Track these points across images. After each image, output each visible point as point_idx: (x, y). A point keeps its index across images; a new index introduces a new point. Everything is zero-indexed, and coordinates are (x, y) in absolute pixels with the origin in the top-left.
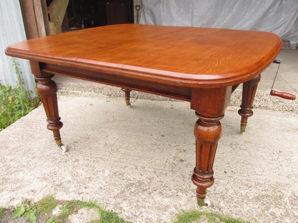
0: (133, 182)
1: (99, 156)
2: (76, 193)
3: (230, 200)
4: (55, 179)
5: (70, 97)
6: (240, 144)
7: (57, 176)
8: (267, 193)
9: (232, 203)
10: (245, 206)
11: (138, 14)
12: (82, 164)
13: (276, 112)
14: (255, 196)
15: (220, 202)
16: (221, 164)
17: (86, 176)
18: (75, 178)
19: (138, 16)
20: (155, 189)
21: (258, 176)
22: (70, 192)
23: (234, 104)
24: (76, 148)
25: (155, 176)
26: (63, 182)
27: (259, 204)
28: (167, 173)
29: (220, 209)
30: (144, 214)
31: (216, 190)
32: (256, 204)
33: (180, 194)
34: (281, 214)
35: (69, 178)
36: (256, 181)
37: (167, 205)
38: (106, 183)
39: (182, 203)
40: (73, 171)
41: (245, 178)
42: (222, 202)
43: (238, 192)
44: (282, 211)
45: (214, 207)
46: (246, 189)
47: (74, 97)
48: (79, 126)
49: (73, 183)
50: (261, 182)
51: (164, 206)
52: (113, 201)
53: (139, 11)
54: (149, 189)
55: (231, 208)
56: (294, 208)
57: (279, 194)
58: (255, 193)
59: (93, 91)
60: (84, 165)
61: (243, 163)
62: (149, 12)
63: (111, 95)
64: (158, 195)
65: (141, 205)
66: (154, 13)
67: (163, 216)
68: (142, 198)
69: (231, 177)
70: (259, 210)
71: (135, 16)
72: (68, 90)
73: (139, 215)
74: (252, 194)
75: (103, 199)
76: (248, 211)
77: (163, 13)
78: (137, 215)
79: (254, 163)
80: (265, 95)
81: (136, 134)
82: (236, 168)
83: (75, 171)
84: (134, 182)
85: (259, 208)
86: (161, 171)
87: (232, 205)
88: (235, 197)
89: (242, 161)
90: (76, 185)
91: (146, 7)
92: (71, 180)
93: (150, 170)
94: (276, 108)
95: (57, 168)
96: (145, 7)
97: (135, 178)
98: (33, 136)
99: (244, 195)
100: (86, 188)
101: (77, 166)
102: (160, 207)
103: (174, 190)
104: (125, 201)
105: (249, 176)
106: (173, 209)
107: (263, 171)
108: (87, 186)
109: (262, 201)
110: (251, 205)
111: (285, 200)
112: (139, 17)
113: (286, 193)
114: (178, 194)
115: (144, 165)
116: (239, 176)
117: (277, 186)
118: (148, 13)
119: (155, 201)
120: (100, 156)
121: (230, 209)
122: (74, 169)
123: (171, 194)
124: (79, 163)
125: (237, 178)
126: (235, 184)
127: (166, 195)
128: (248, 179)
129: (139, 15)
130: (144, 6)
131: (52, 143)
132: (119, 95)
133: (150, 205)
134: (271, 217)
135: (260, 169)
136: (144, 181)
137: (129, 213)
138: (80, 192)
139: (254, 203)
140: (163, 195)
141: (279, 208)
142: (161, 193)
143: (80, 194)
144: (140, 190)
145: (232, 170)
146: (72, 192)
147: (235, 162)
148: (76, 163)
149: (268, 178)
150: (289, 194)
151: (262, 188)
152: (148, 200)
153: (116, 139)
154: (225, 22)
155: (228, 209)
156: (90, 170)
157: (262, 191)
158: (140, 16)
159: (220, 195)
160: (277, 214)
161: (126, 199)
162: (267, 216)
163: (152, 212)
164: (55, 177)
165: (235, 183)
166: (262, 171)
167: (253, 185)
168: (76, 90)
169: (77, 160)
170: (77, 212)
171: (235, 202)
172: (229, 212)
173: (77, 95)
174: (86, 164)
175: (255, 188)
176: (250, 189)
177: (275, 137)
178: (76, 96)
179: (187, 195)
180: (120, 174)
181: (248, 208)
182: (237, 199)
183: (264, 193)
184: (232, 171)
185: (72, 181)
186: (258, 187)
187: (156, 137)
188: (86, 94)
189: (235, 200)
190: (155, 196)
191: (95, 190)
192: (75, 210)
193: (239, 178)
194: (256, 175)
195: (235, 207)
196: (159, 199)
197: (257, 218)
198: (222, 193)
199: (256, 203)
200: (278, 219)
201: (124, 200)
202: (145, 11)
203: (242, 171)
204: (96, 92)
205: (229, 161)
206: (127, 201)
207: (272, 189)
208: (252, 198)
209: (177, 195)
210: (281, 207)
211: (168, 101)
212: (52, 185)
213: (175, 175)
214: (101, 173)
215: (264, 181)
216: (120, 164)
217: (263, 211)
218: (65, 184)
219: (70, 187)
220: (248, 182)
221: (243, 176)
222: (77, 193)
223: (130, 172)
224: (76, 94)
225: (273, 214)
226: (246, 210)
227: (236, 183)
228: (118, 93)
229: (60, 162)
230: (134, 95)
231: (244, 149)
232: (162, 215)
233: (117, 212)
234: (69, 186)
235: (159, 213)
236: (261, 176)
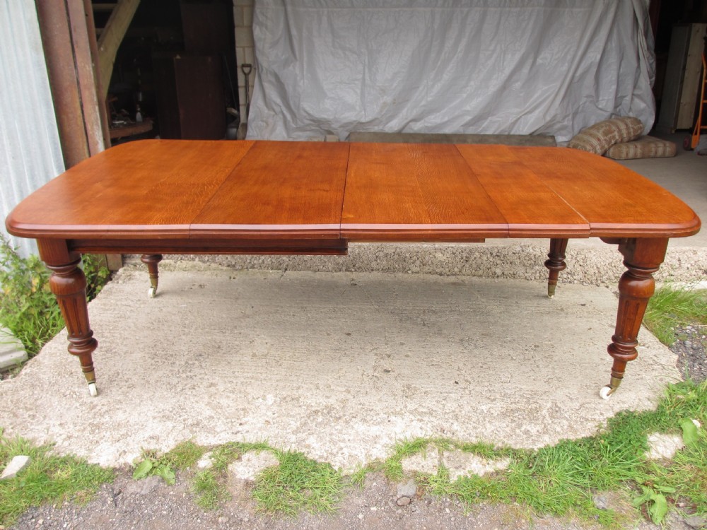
0: (316, 408)
2: (228, 433)
4: (186, 417)
6: (475, 339)
7: (186, 412)
8: (519, 406)
9: (470, 424)
10: (488, 425)
11: (247, 82)
12: (222, 390)
13: (530, 282)
14: (502, 411)
15: (452, 424)
16: (449, 371)
17: (237, 408)
18: (220, 411)
19: (247, 87)
21: (504, 384)
22: (218, 433)
23: (460, 271)
24: (203, 365)
26: (201, 420)
27: (508, 421)
29: (453, 434)
32: (504, 422)
33: (393, 418)
34: (538, 431)
35: (208, 412)
36: (502, 391)
38: (274, 414)
40: (211, 401)
41: (486, 389)
42: (456, 424)
43: (477, 409)
44: (539, 428)
45: (445, 432)
46: (489, 403)
48: (194, 327)
49: (219, 419)
50: (508, 391)
53: (250, 76)
54: (344, 415)
56: (555, 422)
57: (534, 405)
58: (502, 407)
60: (227, 390)
61: (482, 367)
62: (273, 79)
64: (360, 423)
66: (283, 81)
70: (507, 429)
71: (242, 87)
74: (497, 409)
76: (493, 431)
77: (302, 81)
79: (497, 366)
80: (510, 253)
82: (472, 376)
83: (214, 402)
84: (318, 409)
85: (507, 426)
86: (357, 389)
87: (470, 426)
88: (474, 415)
89: (480, 364)
90: (225, 421)
91: (264, 69)
92: (213, 415)
93: (340, 389)
94: (529, 274)
95: (182, 399)
96: (262, 69)
97: (318, 402)
99: (485, 411)
100: (242, 424)
101: (216, 394)
103: (382, 414)
104: (311, 436)
105: (491, 385)
107: (512, 377)
108: (243, 422)
109: (512, 418)
110: (497, 424)
111: (543, 413)
112: (250, 88)
113: (545, 404)
114: (390, 419)
115: (329, 382)
116: (476, 386)
117: (531, 395)
118: (270, 82)
119: (357, 432)
121: (468, 432)
122: (213, 399)
123: (379, 420)
124: (217, 388)
125: (473, 390)
126: (472, 398)
127: (372, 422)
128: (490, 389)
129: (250, 84)
130: (262, 66)
131: (156, 360)
133: (351, 438)
134: (525, 436)
135: (507, 373)
136: (334, 406)
137: (322, 451)
138: (235, 431)
139: (501, 421)
140: (367, 422)
141: (535, 424)
142: (365, 420)
143: (236, 433)
144: (331, 419)
145: (466, 378)
146: (221, 432)
147: (469, 367)
148: (213, 389)
149: (518, 386)
150: (549, 405)
151: (511, 400)
152: (346, 432)
155: (465, 431)
156: (240, 397)
157: (512, 403)
158: (253, 87)
160: (532, 431)
161: (313, 433)
162: (519, 436)
164: (184, 414)
166: (510, 376)
167: (498, 396)
169: (212, 385)
170: (239, 458)
171: (474, 422)
172: (466, 435)
174: (230, 389)
175: (501, 401)
176: (494, 403)
177: (528, 325)
178: (166, 270)
181: (493, 427)
182: (476, 417)
183: (514, 406)
184: (467, 381)
185: (215, 417)
186: (505, 399)
187: (337, 338)
189: (474, 419)
191: (259, 425)
192: (236, 456)
193: (477, 389)
194: (502, 382)
195: (475, 428)
197: (505, 440)
199: (504, 420)
200: (533, 438)
201: (310, 434)
202: (263, 76)
203: (481, 379)
206: (315, 435)
207: (525, 400)
208: (498, 414)
209: (389, 421)
210: (537, 422)
212: (183, 426)
214: (261, 400)
215: (514, 390)
217: (513, 430)
218: (205, 423)
219: (216, 425)
220: (491, 394)
221: (483, 386)
222: (230, 433)
223: (308, 394)
225: (527, 432)
226: (490, 431)
227: (473, 396)
229: (183, 389)
231: (482, 346)
232: (371, 449)
233: (302, 451)
234: (214, 424)
236: (509, 384)
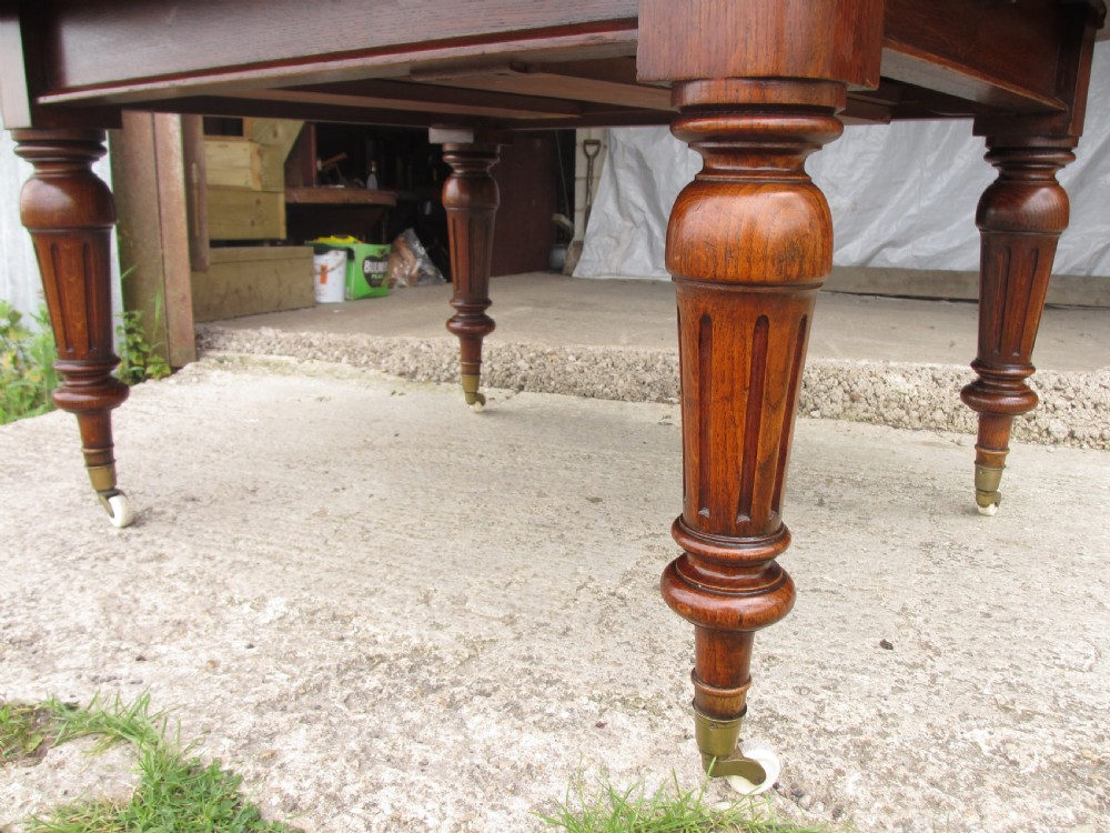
0: (381, 650)
1: (267, 549)
2: (80, 677)
3: (902, 771)
5: (246, 376)
6: (973, 547)
7: (33, 608)
9: (916, 786)
10: (993, 804)
11: (590, 169)
12: (172, 572)
14: (1056, 759)
15: (840, 772)
16: (868, 611)
17: (168, 618)
18: (116, 618)
19: (589, 178)
20: (488, 687)
21: (1068, 674)
22: (53, 672)
24: (182, 517)
25: (507, 633)
26: (48, 633)
27: (1084, 802)
28: (568, 629)
29: (837, 813)
30: (385, 798)
31: (827, 714)
32: (1065, 803)
33: (618, 718)
35: (86, 617)
36: (1062, 693)
37: (529, 766)
38: (251, 646)
39: (619, 761)
40: (119, 593)
41: (997, 677)
42: (854, 775)
43: (953, 737)
45: (806, 800)
46: (1003, 725)
47: (265, 374)
49: (93, 636)
50: (1088, 699)
51: (514, 767)
52: (245, 722)
53: (597, 161)
54: (456, 683)
55: (905, 807)
58: (1056, 746)
59: (345, 359)
60: (183, 575)
61: (987, 615)
62: (633, 163)
63: (413, 375)
64: (494, 714)
65: (386, 752)
66: (649, 164)
67: (492, 815)
68: (403, 723)
69: (914, 666)
71: (580, 179)
72: (248, 351)
73: (355, 799)
74: (1035, 749)
75: (197, 711)
77: (684, 165)
78: (347, 800)
79: (1047, 621)
81: (473, 490)
82: (947, 634)
83: (127, 597)
84: (390, 653)
86: (541, 619)
87: (910, 791)
88: (936, 755)
89: (983, 608)
90: (102, 644)
91: (620, 146)
92: (89, 624)
93: (489, 611)
96: (616, 146)
97: (399, 634)
98: (27, 474)
99: (986, 750)
100: (140, 659)
101: (148, 578)
102: (493, 770)
103: (585, 700)
104: (305, 726)
105: (1018, 668)
106: (558, 788)
107: (1100, 656)
108: (150, 653)
109: (1100, 791)
110: (1033, 803)
112: (594, 181)
114: (606, 718)
115: (467, 592)
116: (960, 664)
118: (629, 168)
119: (468, 742)
120: (272, 548)
122: (130, 588)
123: (565, 715)
124: (162, 565)
125: (947, 673)
126: (936, 698)
127: (537, 717)
128: (1014, 682)
129: (595, 173)
130: (616, 140)
132: (447, 374)
133: (434, 758)
135: (1082, 643)
136: (442, 653)
137: (306, 784)
138: (103, 676)
139: (1050, 796)
140: (520, 716)
142: (514, 709)
143: (102, 681)
144: (408, 688)
145: (925, 638)
146: (66, 669)
147: (941, 609)
148: (149, 568)
151: (1096, 726)
152: (430, 734)
153: (375, 498)
154: (925, 203)
156: (201, 593)
157: (1100, 739)
158: (599, 178)
159: (845, 740)
161: (318, 719)
163: (436, 788)
165: (937, 693)
166: (1092, 652)
167: (1043, 707)
168: (280, 355)
169: (159, 558)
170: (38, 754)
171: (933, 784)
172: (890, 827)
173: (279, 369)
174: (193, 573)
175: (1053, 723)
176: (1025, 725)
179: (653, 727)
180: (334, 617)
181: (1013, 815)
182: (945, 767)
184: (926, 645)
185: (89, 630)
186: (1073, 718)
187: (558, 502)
188: (314, 368)
189: (933, 772)
190: (479, 718)
191: (182, 671)
192: (32, 746)
193: (960, 672)
194: (1062, 667)
195: (935, 804)
196: (494, 731)
198: (854, 731)
199: (1064, 795)
201: (304, 720)
202: (618, 158)
203: (978, 647)
204: (355, 365)
205: (911, 603)
206: (319, 726)
208: (1039, 769)
209: (600, 725)
211: (653, 404)
213: (611, 642)
214: (246, 607)
216: (350, 581)
218: (51, 641)
219: (70, 652)
220: (1014, 696)
221: (986, 669)
222: (84, 678)
223: (384, 610)
224: (277, 365)
227: (944, 693)
228: (445, 366)
230: (509, 376)
231: (994, 564)
232: (485, 809)
233: (239, 770)
234: (68, 648)
235: (469, 800)
236: (1089, 676)
